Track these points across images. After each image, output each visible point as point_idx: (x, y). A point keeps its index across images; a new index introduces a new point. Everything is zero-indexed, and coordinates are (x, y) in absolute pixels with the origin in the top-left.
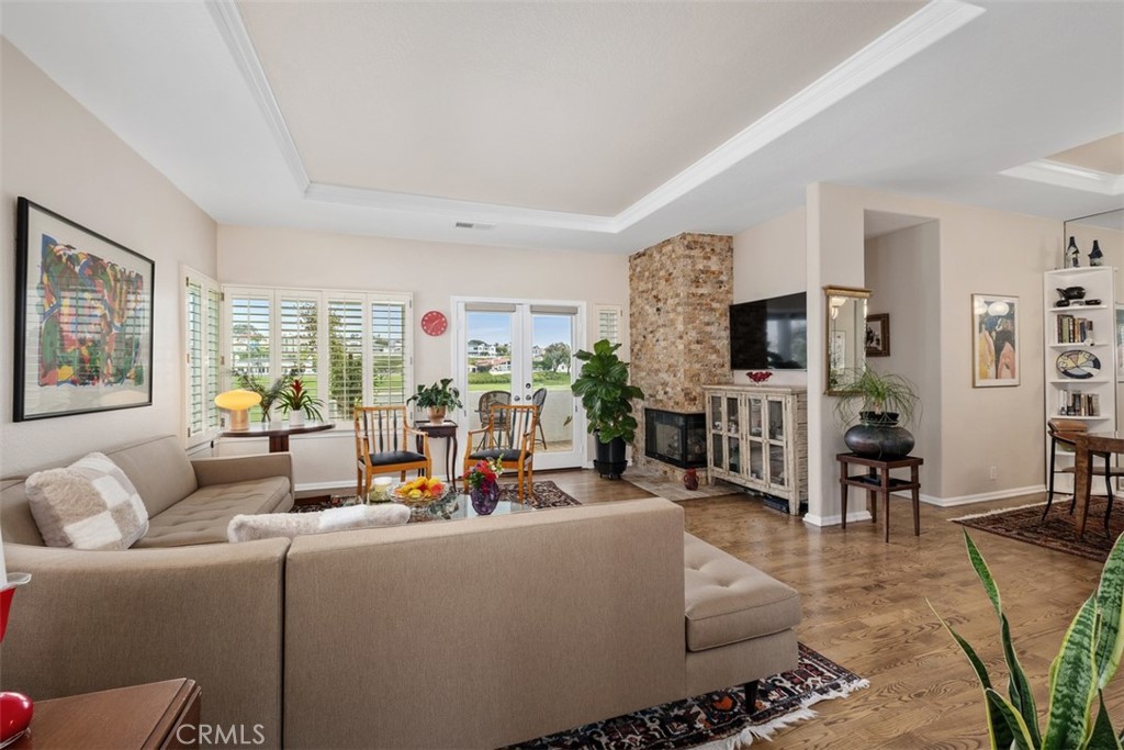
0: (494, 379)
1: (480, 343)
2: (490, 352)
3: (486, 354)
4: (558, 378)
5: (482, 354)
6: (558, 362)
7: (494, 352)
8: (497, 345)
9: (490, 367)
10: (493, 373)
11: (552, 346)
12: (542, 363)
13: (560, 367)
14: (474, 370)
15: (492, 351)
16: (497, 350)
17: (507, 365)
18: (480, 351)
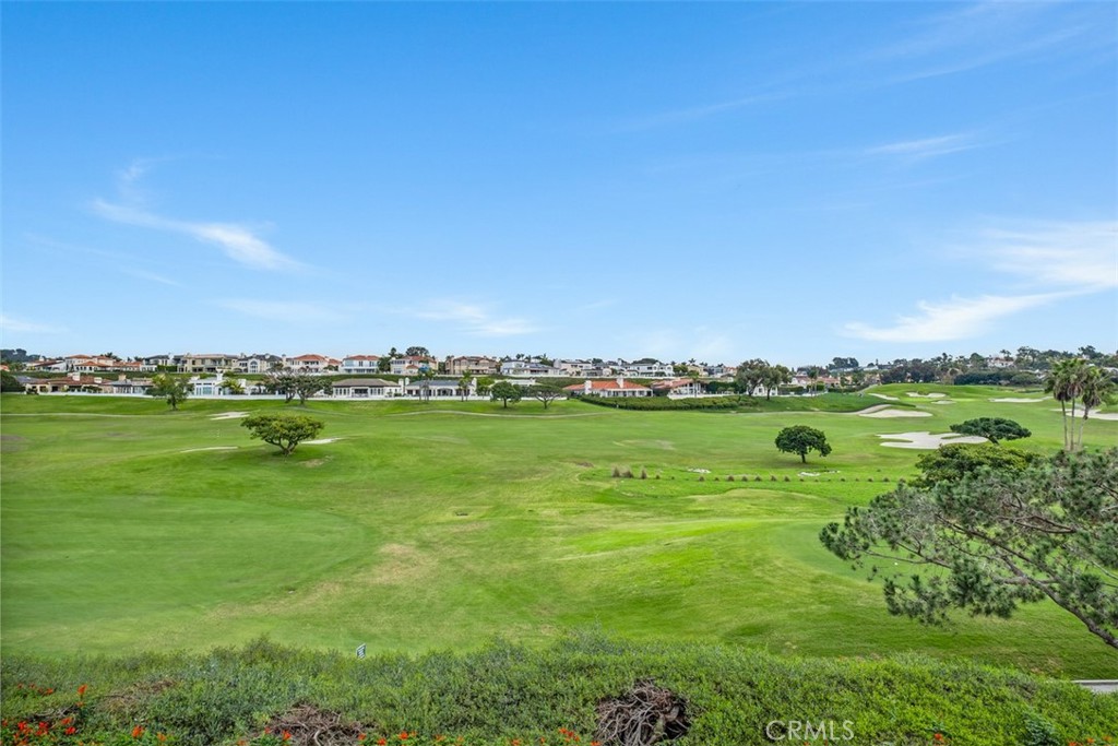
0: (673, 404)
1: (654, 362)
2: (667, 372)
3: (662, 374)
4: (755, 404)
5: (657, 374)
6: (755, 384)
7: (671, 372)
8: (673, 363)
9: (667, 390)
10: (672, 397)
11: (746, 364)
12: (733, 385)
13: (757, 389)
14: (649, 393)
15: (669, 371)
16: (675, 369)
17: (688, 387)
18: (654, 371)
